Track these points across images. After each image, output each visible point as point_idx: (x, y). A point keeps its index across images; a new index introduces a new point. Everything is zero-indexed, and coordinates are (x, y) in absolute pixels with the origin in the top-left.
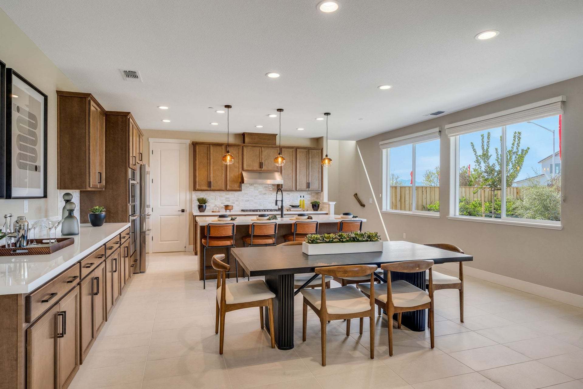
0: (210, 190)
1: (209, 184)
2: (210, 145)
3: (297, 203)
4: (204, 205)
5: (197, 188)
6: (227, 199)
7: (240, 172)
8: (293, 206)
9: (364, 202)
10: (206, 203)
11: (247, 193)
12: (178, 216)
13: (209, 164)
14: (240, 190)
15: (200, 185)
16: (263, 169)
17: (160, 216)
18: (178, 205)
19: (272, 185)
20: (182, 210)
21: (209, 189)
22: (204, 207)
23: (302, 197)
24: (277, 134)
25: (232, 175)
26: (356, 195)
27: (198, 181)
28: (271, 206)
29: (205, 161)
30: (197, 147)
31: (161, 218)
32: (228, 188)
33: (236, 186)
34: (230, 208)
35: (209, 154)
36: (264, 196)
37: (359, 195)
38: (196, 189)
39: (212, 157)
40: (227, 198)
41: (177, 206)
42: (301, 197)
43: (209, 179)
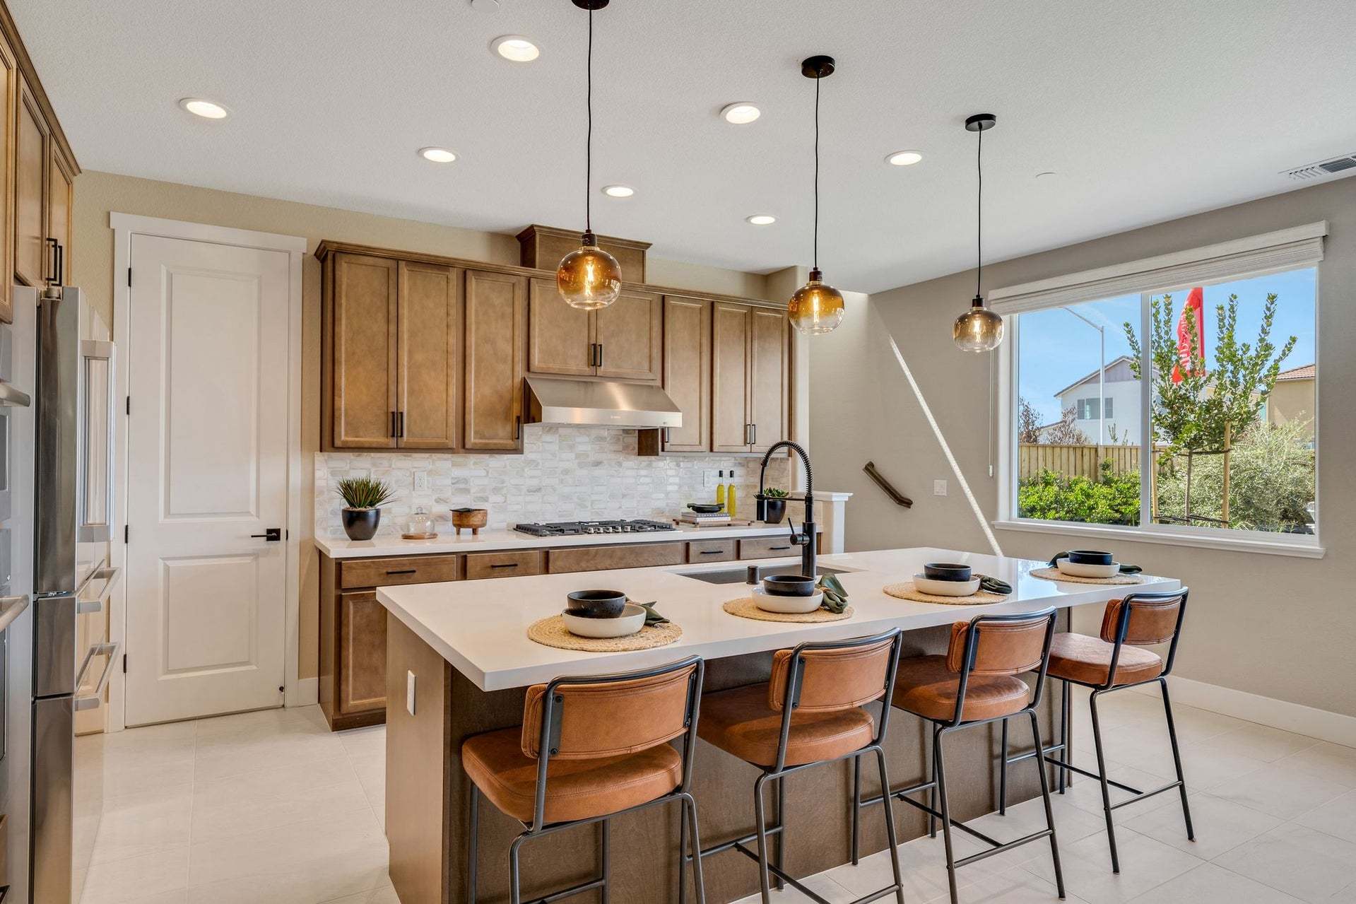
0: (398, 449)
1: (395, 423)
2: (397, 260)
3: (705, 497)
4: (371, 511)
5: (343, 438)
6: (457, 486)
7: (518, 380)
8: (700, 510)
9: (907, 493)
10: (381, 500)
11: (534, 461)
12: (248, 560)
13: (393, 338)
14: (518, 450)
15: (353, 428)
16: (601, 371)
17: (164, 559)
18: (252, 509)
19: (621, 433)
20: (269, 531)
21: (392, 442)
22: (372, 520)
23: (726, 473)
24: (649, 244)
25: (487, 391)
26: (870, 468)
27: (346, 410)
28: (620, 507)
29: (378, 326)
30: (345, 265)
31: (167, 569)
32: (472, 439)
33: (502, 434)
34: (475, 520)
35: (393, 298)
36: (598, 472)
37: (884, 469)
38: (338, 443)
39: (405, 312)
40: (456, 481)
41: (248, 513)
42: (721, 474)
43: (393, 401)
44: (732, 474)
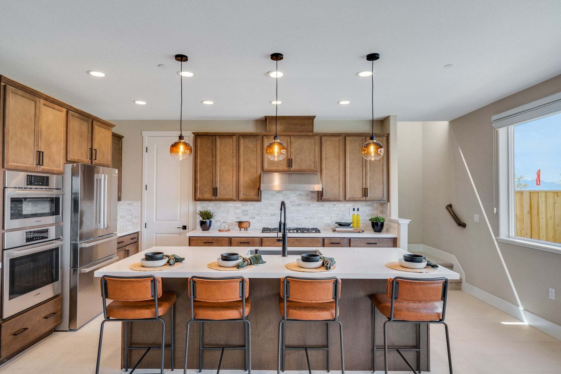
0: (216, 200)
1: (215, 191)
2: (216, 136)
3: (347, 219)
4: (208, 221)
5: (198, 196)
6: (243, 213)
7: (258, 174)
8: (341, 225)
9: (464, 219)
10: (211, 218)
11: (273, 204)
12: (177, 235)
13: (214, 163)
14: (259, 200)
15: (202, 193)
16: (292, 169)
17: (155, 233)
18: (179, 219)
19: (310, 192)
20: (183, 226)
21: (214, 198)
22: (208, 224)
23: (356, 209)
24: (315, 116)
25: (247, 179)
26: (450, 207)
27: (199, 188)
28: (310, 223)
29: (209, 159)
30: (199, 140)
31: (156, 236)
32: (241, 196)
33: (252, 194)
35: (214, 149)
36: (299, 208)
37: (456, 208)
38: (197, 198)
39: (218, 153)
40: (243, 211)
41: (177, 220)
42: (354, 210)
43: (214, 184)
44: (358, 210)
